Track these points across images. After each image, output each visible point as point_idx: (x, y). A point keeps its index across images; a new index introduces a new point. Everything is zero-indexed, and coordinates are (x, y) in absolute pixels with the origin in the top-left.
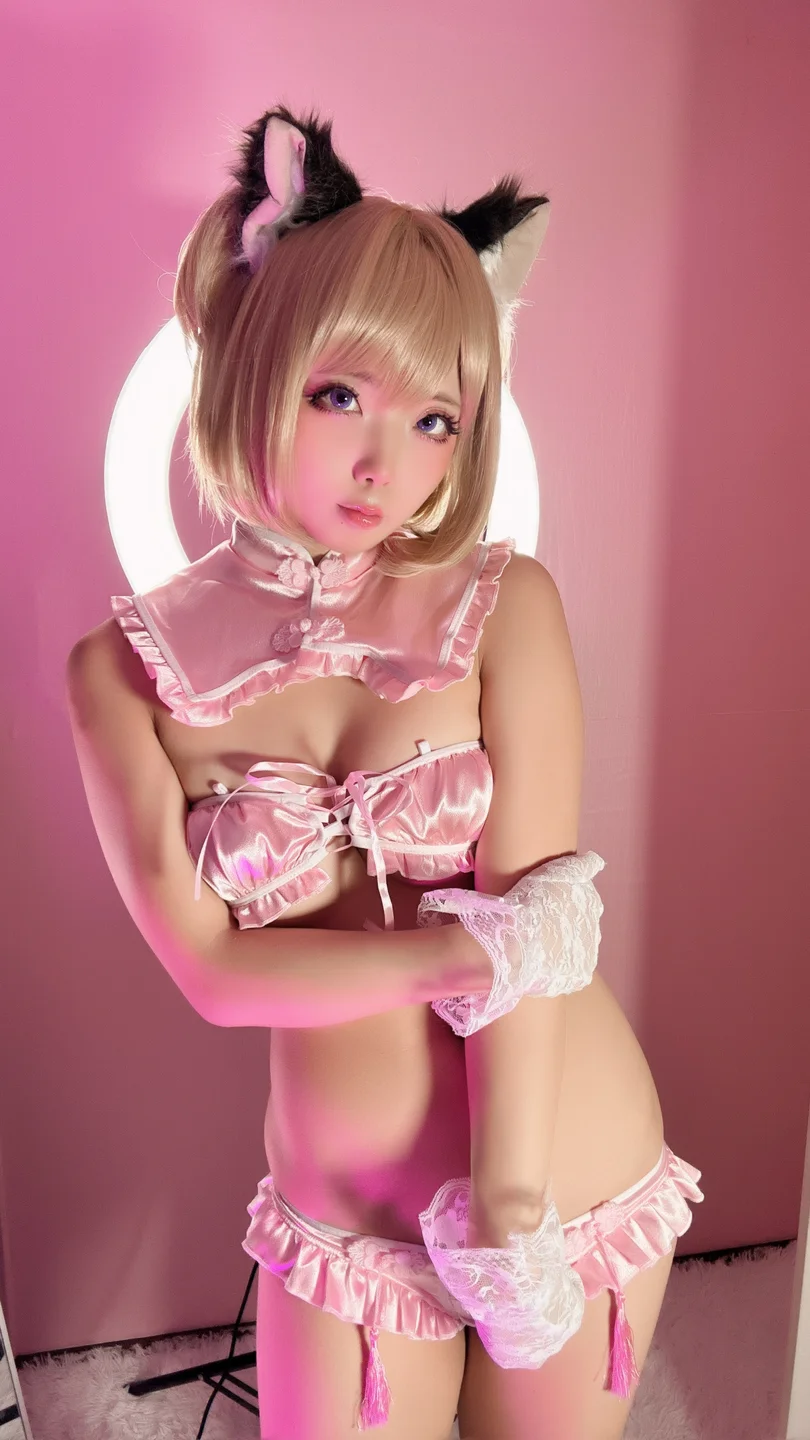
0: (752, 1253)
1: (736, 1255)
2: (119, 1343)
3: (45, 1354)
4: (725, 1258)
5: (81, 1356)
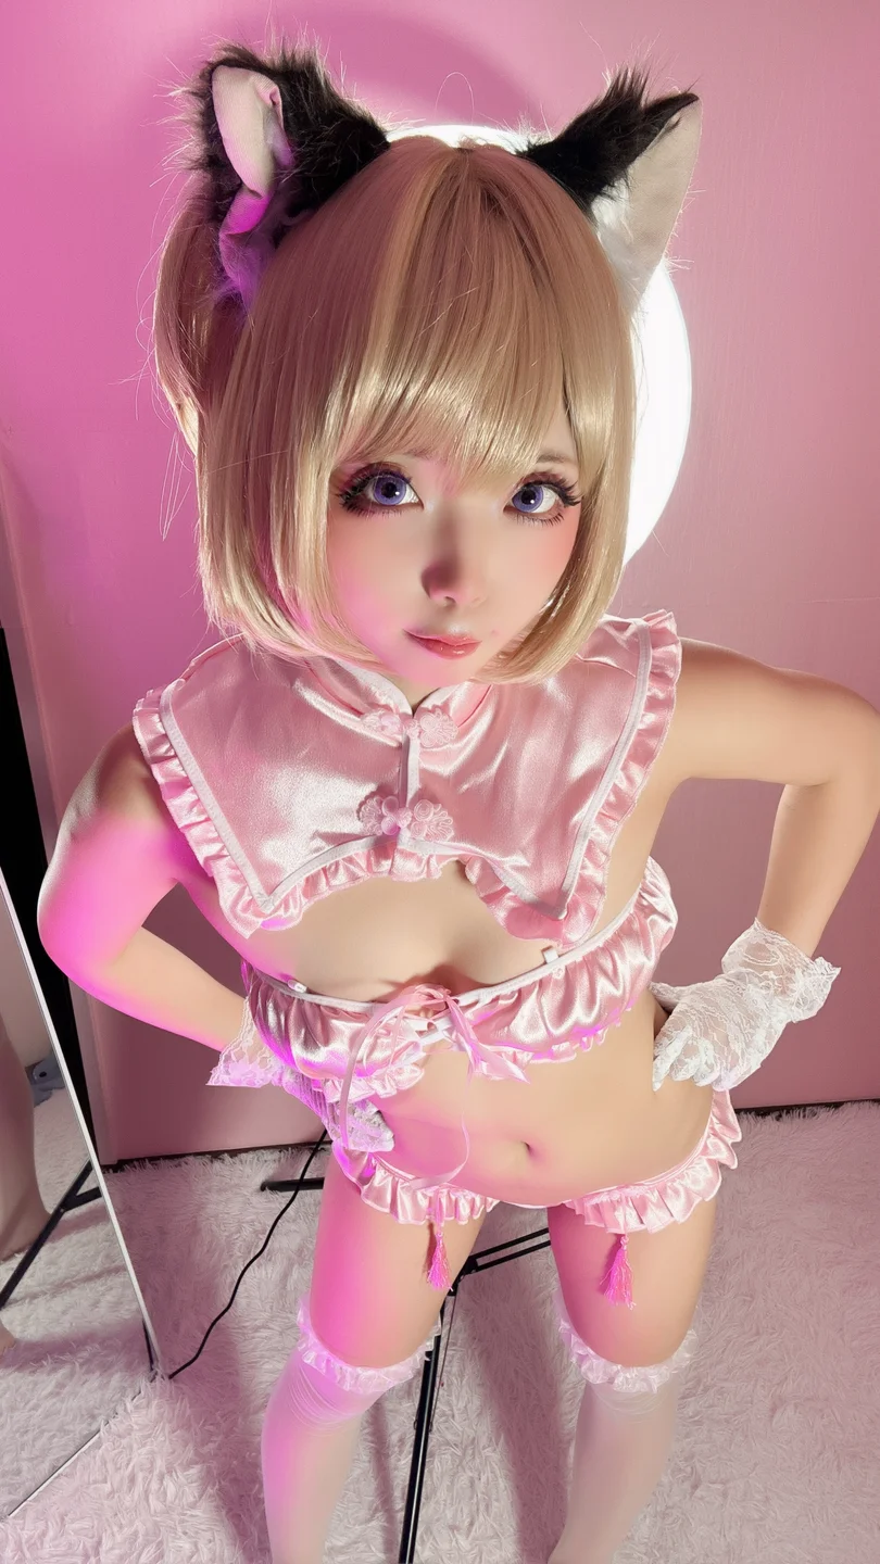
0: (804, 1111)
1: (788, 1112)
2: (209, 1153)
3: (144, 1159)
4: (777, 1113)
5: (176, 1161)
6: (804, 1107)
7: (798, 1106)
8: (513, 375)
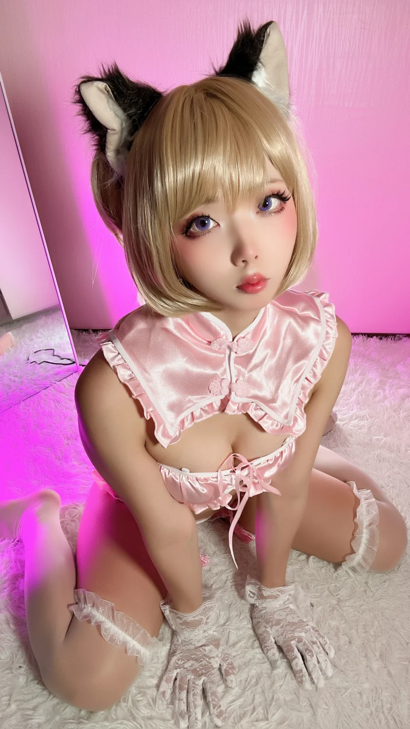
6: (394, 335)
7: (392, 335)
8: (236, 147)
